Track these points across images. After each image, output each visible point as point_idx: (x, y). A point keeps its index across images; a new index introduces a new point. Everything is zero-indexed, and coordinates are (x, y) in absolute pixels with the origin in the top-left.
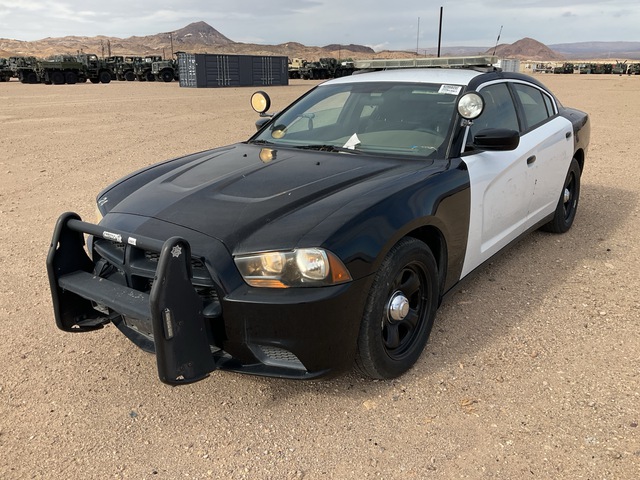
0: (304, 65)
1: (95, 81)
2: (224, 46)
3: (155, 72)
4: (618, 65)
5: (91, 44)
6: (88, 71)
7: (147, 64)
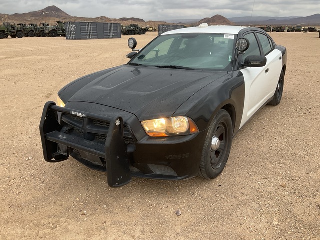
0: (122, 28)
1: (13, 37)
2: (67, 19)
3: (46, 32)
4: (267, 28)
6: (10, 32)
7: (41, 28)
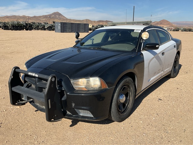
0: (93, 27)
1: (27, 30)
2: (64, 20)
3: (46, 27)
5: (20, 18)
6: (25, 27)
7: (43, 25)
